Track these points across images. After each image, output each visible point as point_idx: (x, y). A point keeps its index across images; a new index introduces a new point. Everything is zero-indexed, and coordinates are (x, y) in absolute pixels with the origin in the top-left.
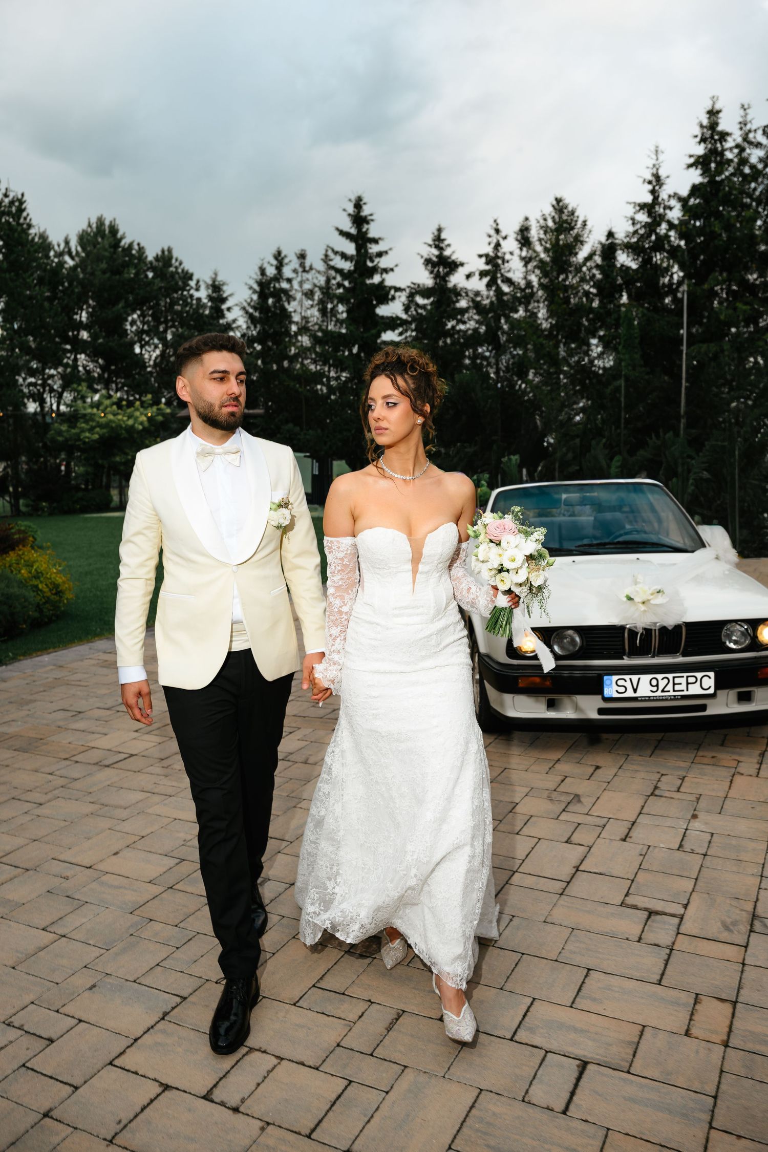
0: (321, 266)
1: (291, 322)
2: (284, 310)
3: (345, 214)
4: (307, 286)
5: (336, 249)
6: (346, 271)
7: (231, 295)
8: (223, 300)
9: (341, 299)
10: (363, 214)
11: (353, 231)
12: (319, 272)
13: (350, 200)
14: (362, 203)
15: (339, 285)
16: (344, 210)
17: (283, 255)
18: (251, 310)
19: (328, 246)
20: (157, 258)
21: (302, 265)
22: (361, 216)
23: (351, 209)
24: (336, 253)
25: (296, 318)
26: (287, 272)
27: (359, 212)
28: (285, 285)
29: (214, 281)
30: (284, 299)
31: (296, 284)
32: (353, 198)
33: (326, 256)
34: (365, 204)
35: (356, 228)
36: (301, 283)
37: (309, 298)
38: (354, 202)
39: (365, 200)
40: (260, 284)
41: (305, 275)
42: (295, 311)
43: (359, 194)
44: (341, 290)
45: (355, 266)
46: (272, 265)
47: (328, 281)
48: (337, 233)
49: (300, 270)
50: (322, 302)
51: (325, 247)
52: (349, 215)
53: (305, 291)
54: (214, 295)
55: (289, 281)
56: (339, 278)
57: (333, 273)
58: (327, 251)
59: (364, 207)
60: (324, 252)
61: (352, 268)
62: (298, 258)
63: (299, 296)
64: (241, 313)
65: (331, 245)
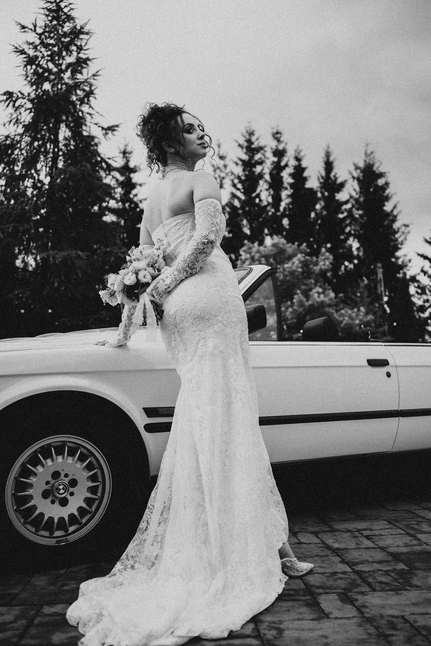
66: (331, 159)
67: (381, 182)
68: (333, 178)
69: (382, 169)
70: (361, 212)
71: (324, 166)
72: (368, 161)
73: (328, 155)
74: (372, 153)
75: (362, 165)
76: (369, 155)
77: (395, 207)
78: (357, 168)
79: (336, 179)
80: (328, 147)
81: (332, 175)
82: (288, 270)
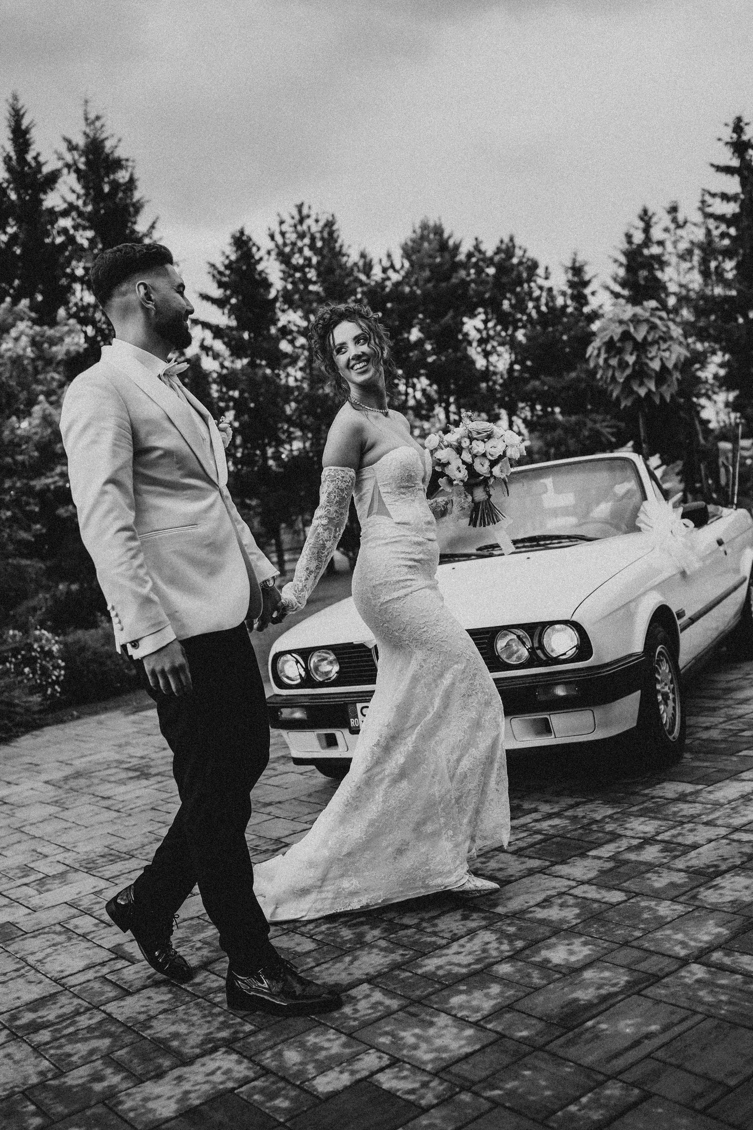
0: (698, 217)
1: (668, 294)
2: (657, 280)
3: (721, 144)
4: (683, 246)
5: (713, 191)
6: (729, 216)
7: (595, 276)
8: (586, 284)
9: (728, 253)
10: (745, 138)
11: (735, 163)
12: (695, 224)
13: (726, 125)
14: (742, 124)
15: (723, 235)
16: (719, 139)
17: (650, 213)
18: (617, 288)
19: (704, 190)
20: (498, 251)
21: (674, 220)
22: (744, 141)
23: (728, 134)
24: (714, 195)
25: (673, 288)
26: (657, 233)
27: (739, 137)
28: (655, 250)
29: (574, 261)
30: (656, 266)
31: (669, 246)
32: (731, 121)
33: (703, 202)
34: (746, 124)
35: (739, 157)
36: (675, 243)
37: (685, 260)
38: (732, 125)
39: (746, 120)
40: (626, 254)
41: (680, 232)
42: (671, 280)
43: (738, 115)
44: (726, 242)
45: (741, 207)
46: (637, 228)
47: (709, 232)
48: (713, 170)
49: (672, 226)
50: (705, 262)
51: (699, 192)
52: (727, 143)
53: (680, 252)
54: (576, 279)
55: (661, 243)
56: (723, 227)
57: (712, 224)
58: (703, 195)
59: (746, 128)
60: (699, 198)
61: (737, 210)
62: (669, 212)
63: (674, 260)
64: (607, 294)
65: (707, 187)
66: (25, 123)
67: (122, 176)
68: (33, 164)
69: (120, 153)
70: (90, 234)
71: (11, 136)
72: (91, 134)
73: (17, 115)
74: (98, 118)
75: (80, 141)
76: (93, 123)
77: (152, 227)
78: (72, 147)
79: (39, 165)
80: (15, 98)
81: (29, 157)
82: (9, 354)
